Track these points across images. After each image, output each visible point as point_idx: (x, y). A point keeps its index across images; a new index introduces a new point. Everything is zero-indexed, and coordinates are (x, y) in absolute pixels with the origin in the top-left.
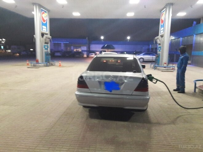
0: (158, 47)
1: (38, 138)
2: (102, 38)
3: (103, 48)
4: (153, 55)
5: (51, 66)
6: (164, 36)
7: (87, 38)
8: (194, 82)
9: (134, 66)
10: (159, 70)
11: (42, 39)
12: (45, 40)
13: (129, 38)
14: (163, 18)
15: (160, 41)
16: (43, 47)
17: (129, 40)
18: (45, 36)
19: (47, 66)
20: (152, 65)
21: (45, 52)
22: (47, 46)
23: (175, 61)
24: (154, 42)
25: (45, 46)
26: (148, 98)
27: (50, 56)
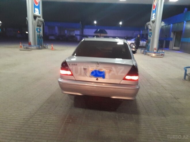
0: (149, 33)
1: (12, 131)
2: (95, 22)
3: (96, 32)
4: (143, 41)
5: (43, 49)
6: (155, 21)
7: (80, 23)
8: (184, 69)
9: (125, 51)
10: (148, 55)
11: (34, 21)
12: (38, 23)
13: (121, 23)
14: (155, 3)
15: (151, 26)
16: (36, 29)
17: (121, 25)
18: (38, 18)
19: (39, 49)
20: (143, 51)
21: (38, 35)
22: (40, 29)
23: (164, 47)
24: (146, 28)
25: (37, 29)
26: (138, 87)
27: (42, 40)
